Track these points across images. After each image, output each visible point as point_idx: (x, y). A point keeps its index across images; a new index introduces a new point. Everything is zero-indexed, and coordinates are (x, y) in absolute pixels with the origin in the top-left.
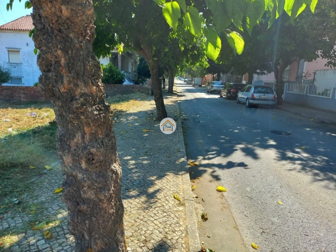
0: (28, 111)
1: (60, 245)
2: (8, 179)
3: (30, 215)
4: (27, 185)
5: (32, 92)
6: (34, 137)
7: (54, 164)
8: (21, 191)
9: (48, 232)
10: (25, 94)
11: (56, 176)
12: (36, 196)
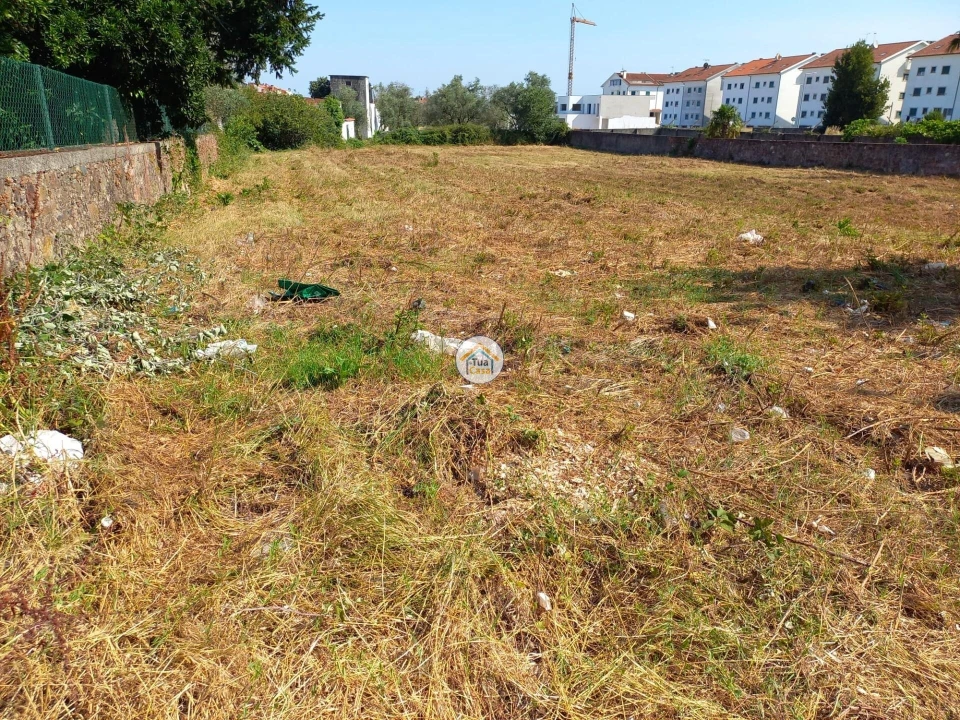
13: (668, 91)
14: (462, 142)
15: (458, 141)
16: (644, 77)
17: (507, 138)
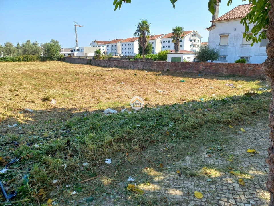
0: (227, 82)
1: (251, 194)
2: (214, 130)
3: (228, 162)
4: (227, 139)
5: (233, 67)
6: (233, 104)
7: (248, 128)
8: (223, 142)
9: (241, 180)
10: (227, 69)
11: (249, 138)
12: (233, 149)
13: (108, 46)
14: (27, 60)
15: (25, 60)
16: (102, 42)
17: (43, 59)
